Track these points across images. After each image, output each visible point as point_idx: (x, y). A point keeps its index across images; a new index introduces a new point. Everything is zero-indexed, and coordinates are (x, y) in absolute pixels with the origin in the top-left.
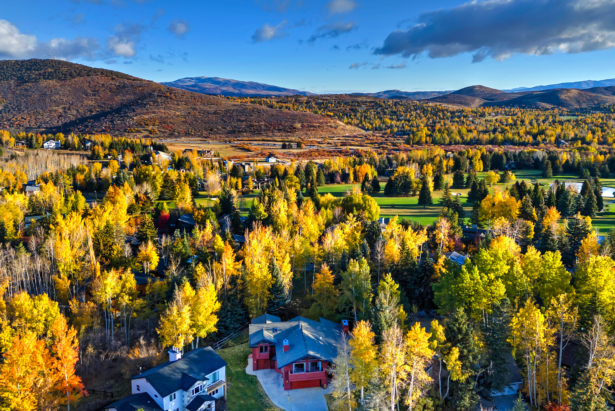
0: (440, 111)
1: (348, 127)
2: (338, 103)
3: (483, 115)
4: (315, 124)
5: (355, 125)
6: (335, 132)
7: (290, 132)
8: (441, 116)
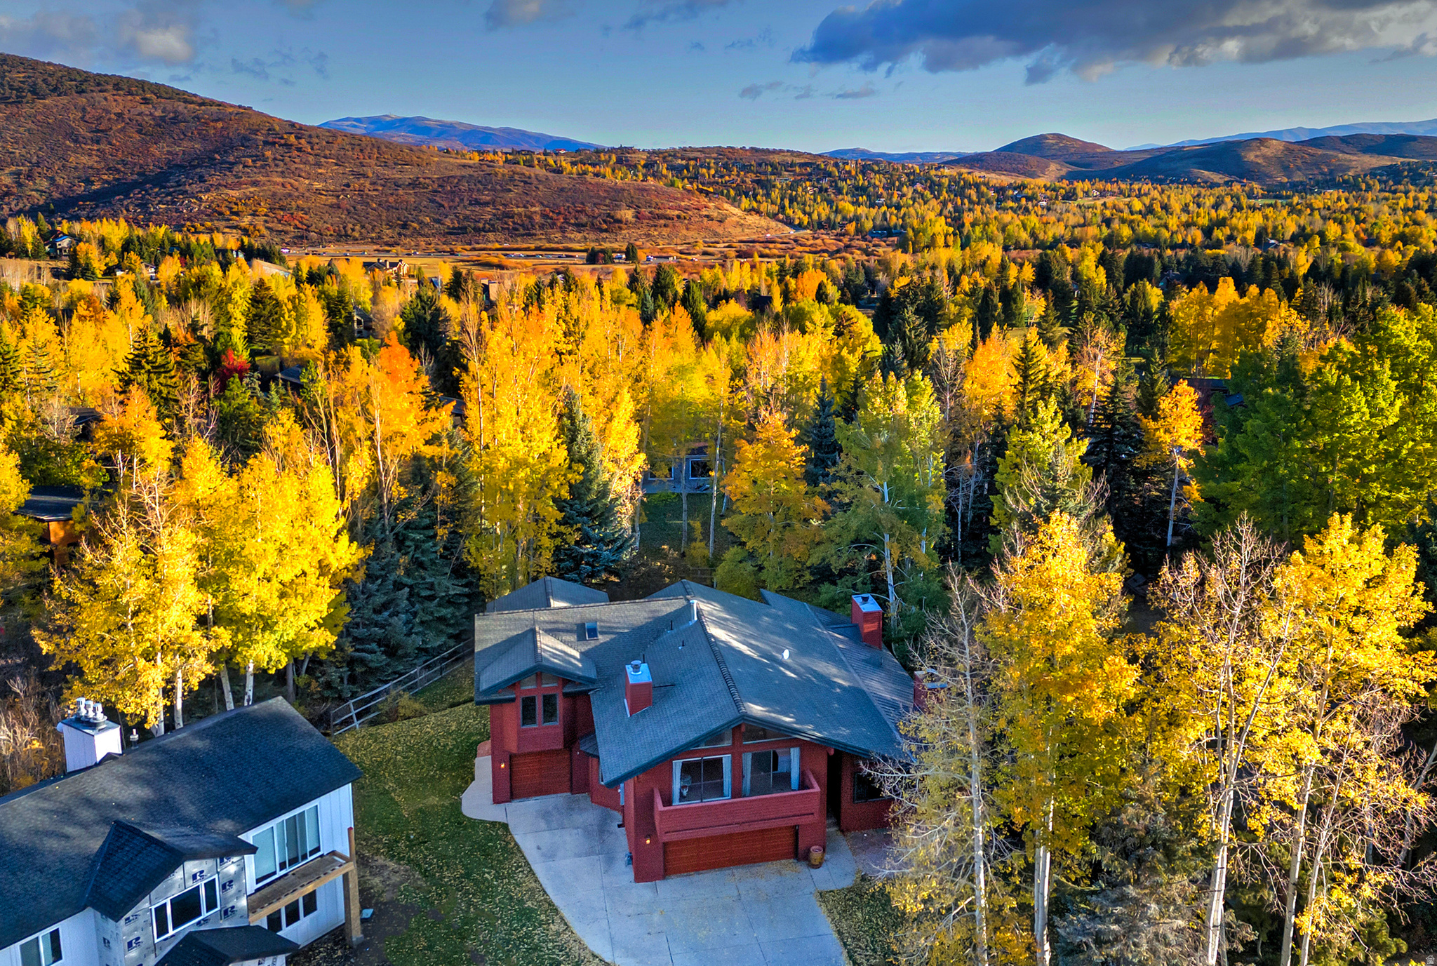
0: (970, 186)
1: (753, 219)
2: (725, 166)
3: (1070, 196)
4: (668, 212)
5: (768, 215)
6: (720, 230)
7: (606, 231)
8: (974, 198)
